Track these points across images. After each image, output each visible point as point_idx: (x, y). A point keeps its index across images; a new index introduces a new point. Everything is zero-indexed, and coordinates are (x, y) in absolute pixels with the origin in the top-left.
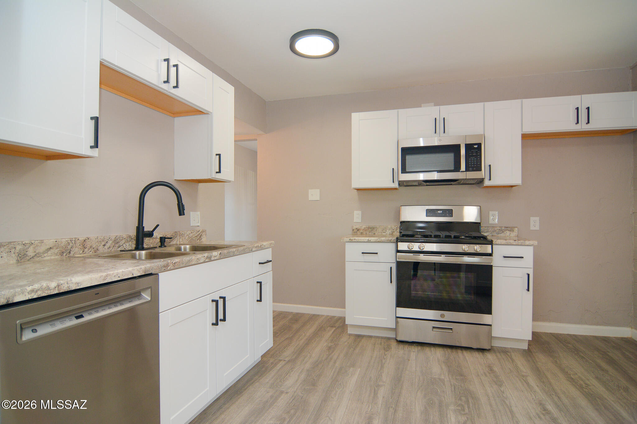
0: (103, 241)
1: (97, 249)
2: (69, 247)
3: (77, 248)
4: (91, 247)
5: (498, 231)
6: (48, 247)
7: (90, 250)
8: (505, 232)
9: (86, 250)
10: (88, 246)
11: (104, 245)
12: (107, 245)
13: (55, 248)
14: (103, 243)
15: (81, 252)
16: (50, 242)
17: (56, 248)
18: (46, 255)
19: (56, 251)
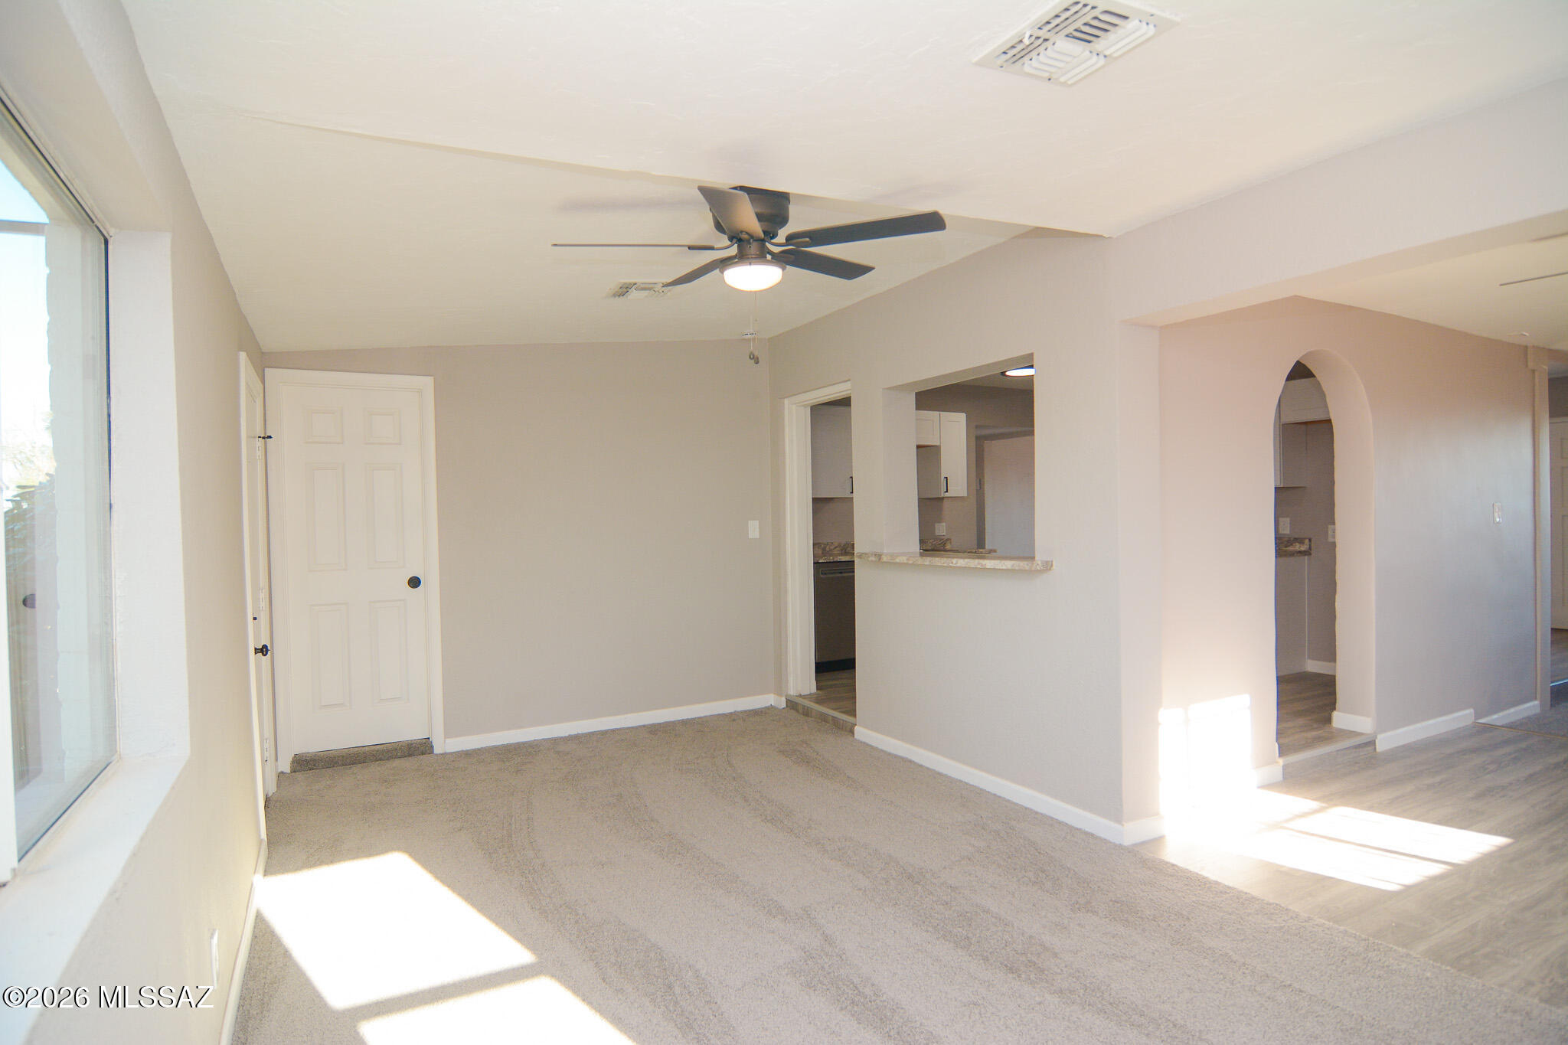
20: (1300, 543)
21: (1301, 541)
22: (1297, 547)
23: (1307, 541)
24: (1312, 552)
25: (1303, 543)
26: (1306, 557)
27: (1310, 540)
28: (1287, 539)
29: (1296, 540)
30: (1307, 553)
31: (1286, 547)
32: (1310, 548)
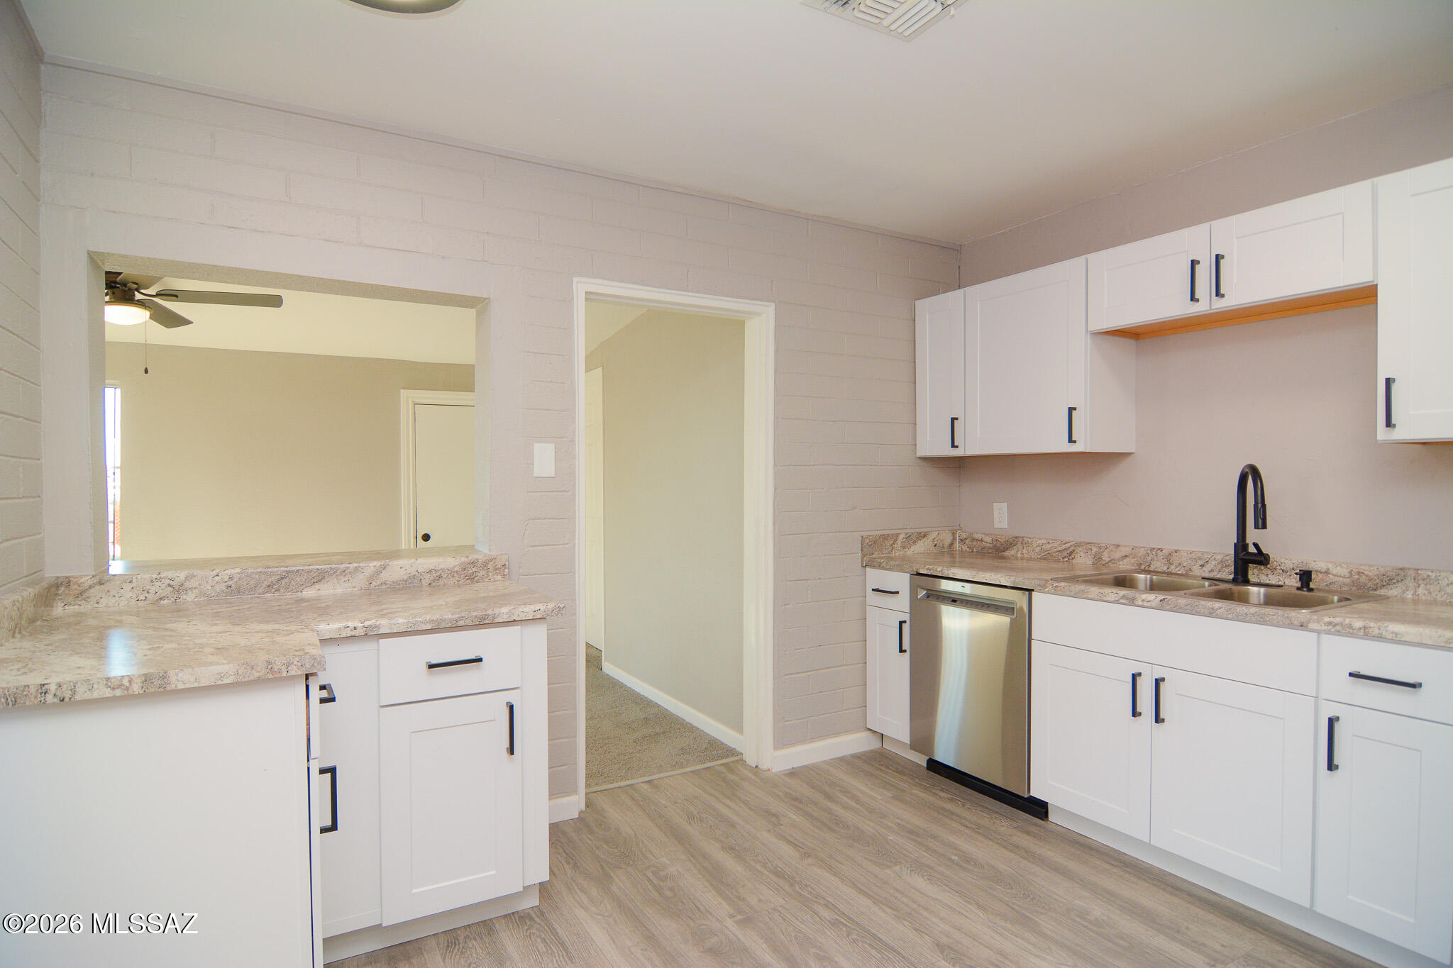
0: (1200, 559)
2: (1149, 559)
4: (1180, 564)
6: (1123, 554)
7: (1178, 569)
9: (1173, 567)
10: (1176, 563)
11: (1202, 566)
12: (1208, 566)
13: (1131, 556)
14: (1201, 562)
16: (1126, 551)
17: (1133, 558)
19: (1133, 561)
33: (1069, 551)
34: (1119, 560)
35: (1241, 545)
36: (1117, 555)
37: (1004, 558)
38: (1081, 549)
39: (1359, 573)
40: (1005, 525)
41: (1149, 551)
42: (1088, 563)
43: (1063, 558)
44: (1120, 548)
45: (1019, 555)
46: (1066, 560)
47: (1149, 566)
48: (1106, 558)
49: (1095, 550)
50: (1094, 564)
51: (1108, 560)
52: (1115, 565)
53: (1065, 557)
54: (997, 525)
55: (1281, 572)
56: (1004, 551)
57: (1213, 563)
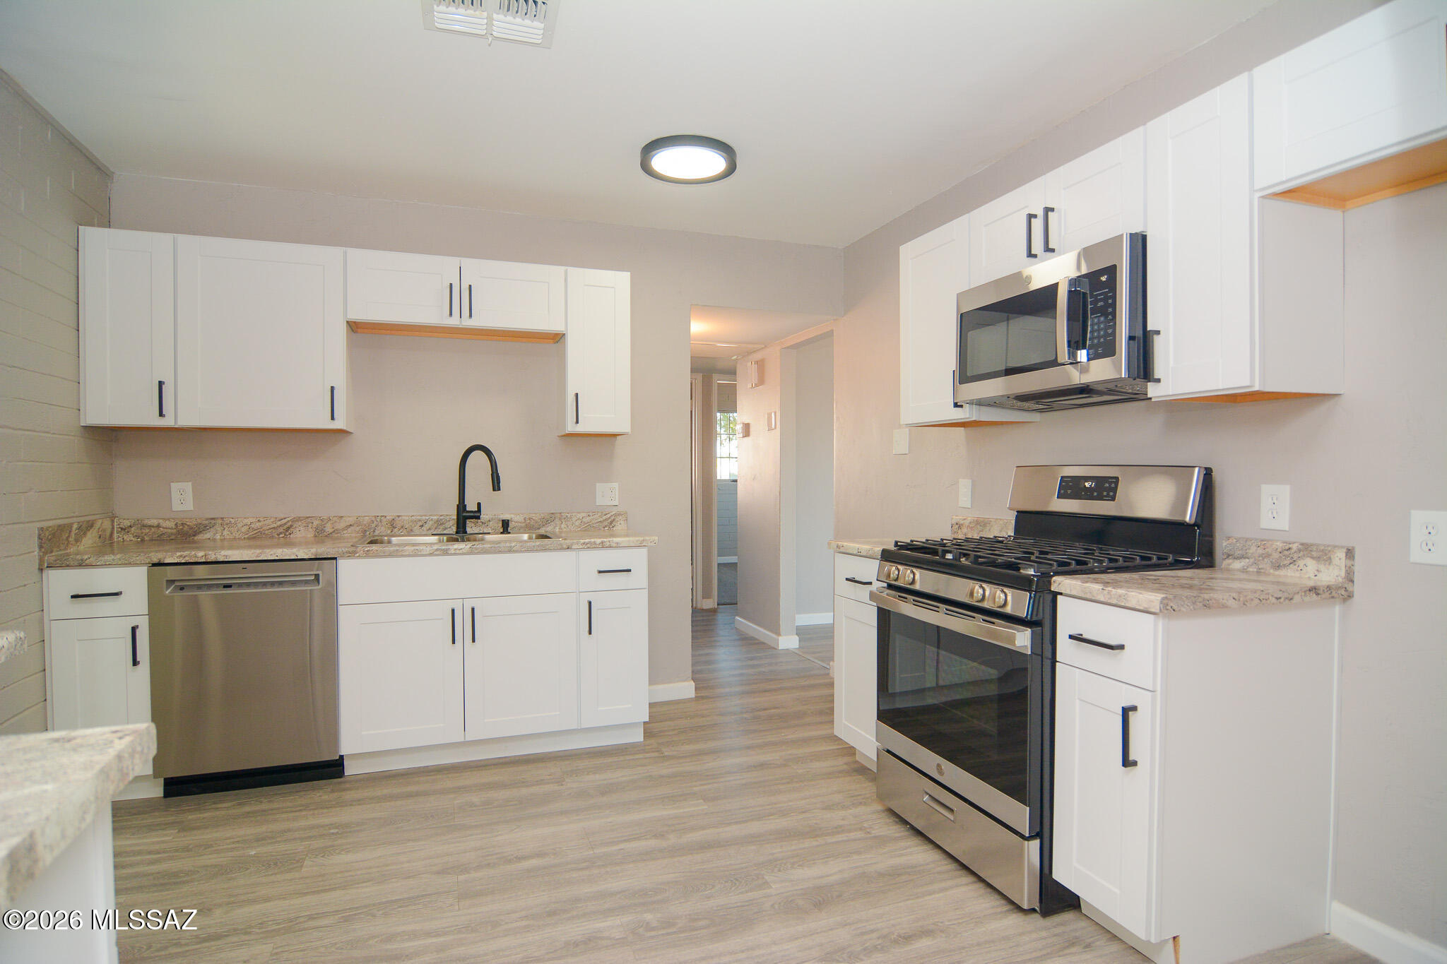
0: (420, 521)
1: (411, 530)
2: (373, 525)
3: (382, 528)
4: (402, 527)
5: (1276, 555)
6: (348, 523)
8: (1301, 563)
9: (396, 530)
10: (399, 526)
11: (424, 526)
13: (357, 524)
14: (420, 524)
15: (389, 532)
16: (351, 520)
17: (358, 526)
18: (345, 532)
19: (358, 529)
20: (1318, 559)
21: (1323, 555)
22: (1310, 572)
23: (1341, 554)
24: (1357, 589)
25: (1329, 561)
26: (1337, 609)
27: (1350, 553)
28: (1279, 545)
29: (1306, 549)
30: (1342, 593)
31: (1278, 567)
32: (1350, 578)
33: (285, 527)
34: (343, 529)
35: (461, 506)
36: (342, 525)
37: (194, 542)
38: (300, 523)
39: (530, 519)
40: (189, 506)
41: (373, 519)
42: (309, 536)
43: (278, 535)
44: (344, 518)
45: (218, 537)
46: (281, 536)
47: (374, 531)
48: (329, 529)
49: (316, 523)
50: (315, 536)
51: (331, 531)
52: (339, 535)
53: (281, 533)
54: (176, 506)
55: (481, 524)
56: (194, 536)
57: (431, 523)
